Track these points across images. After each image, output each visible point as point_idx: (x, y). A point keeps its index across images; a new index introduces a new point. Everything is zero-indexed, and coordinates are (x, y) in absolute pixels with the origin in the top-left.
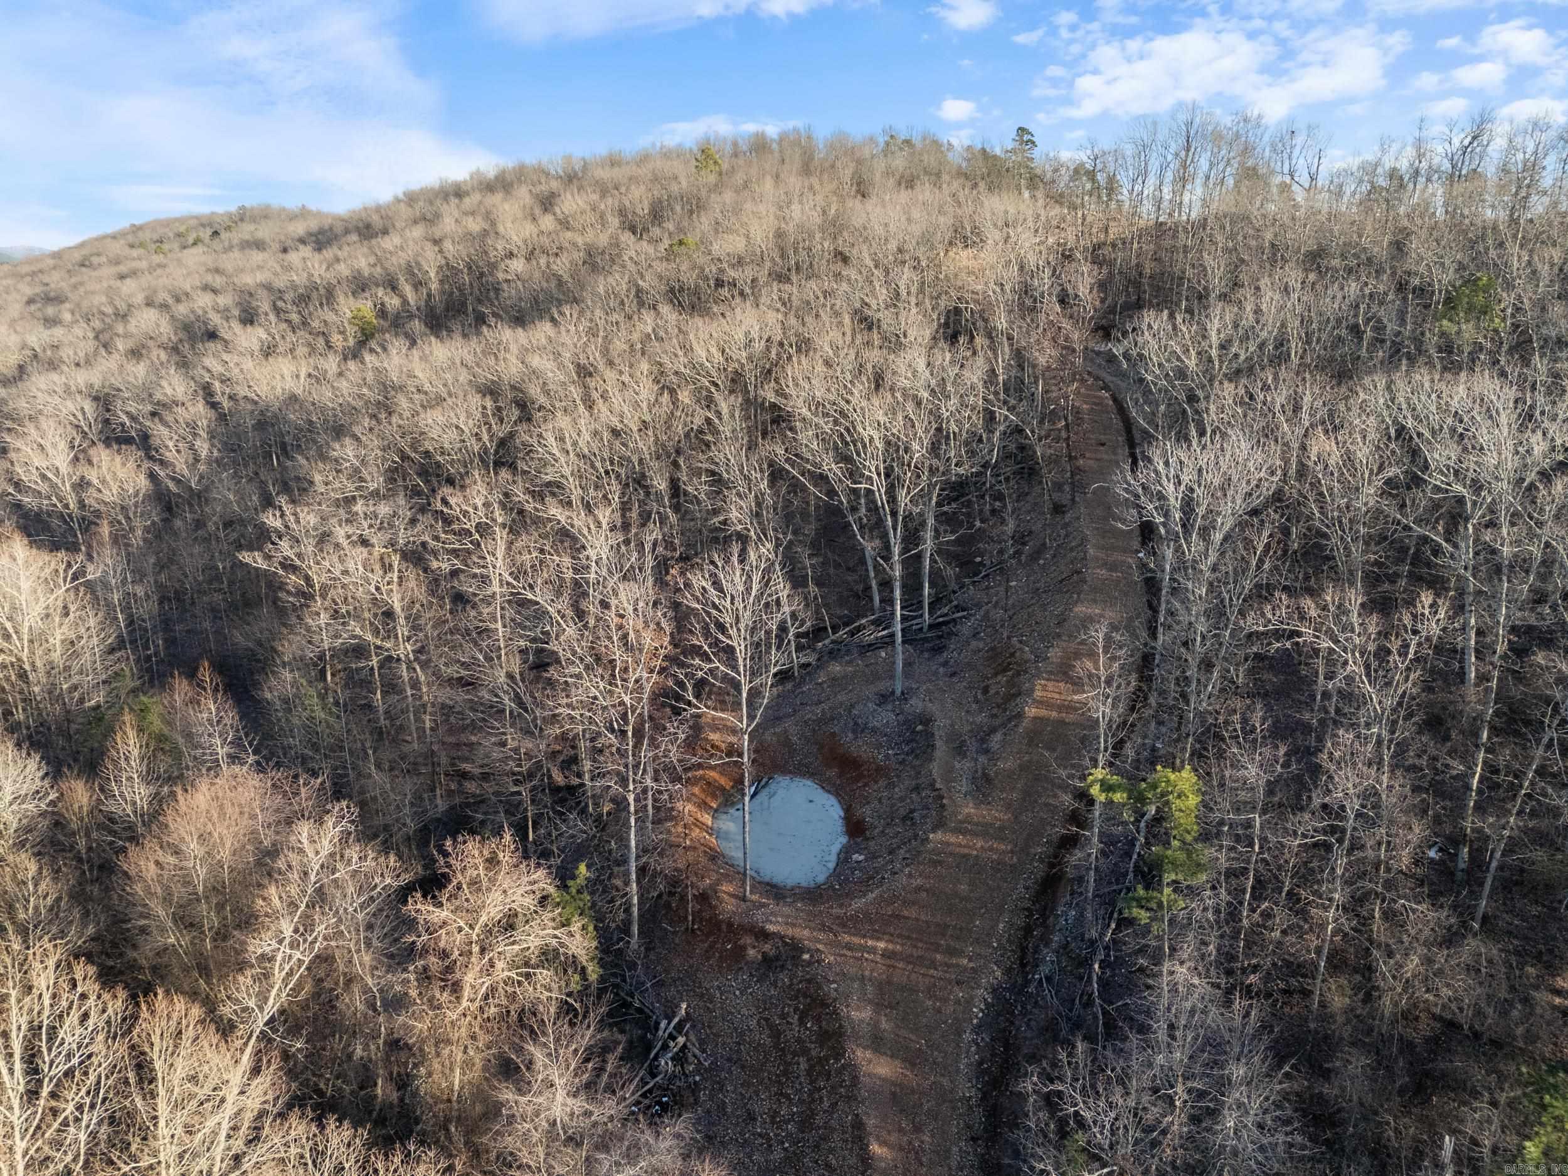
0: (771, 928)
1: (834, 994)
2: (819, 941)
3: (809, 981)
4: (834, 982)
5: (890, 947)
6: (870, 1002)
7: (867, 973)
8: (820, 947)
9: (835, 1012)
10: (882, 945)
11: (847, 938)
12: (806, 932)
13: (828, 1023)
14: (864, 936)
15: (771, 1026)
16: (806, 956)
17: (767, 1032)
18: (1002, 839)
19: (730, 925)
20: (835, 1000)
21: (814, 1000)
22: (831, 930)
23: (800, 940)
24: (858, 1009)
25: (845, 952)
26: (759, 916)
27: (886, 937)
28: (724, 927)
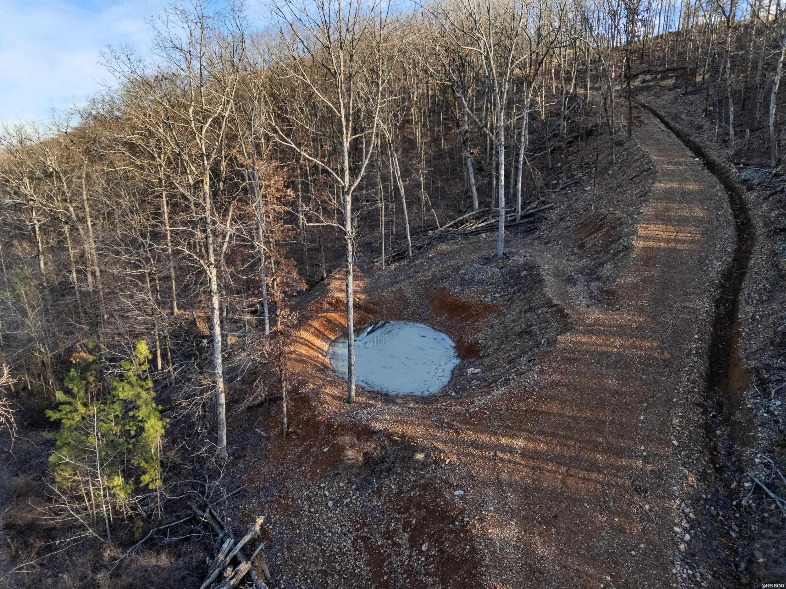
0: (377, 426)
1: (460, 504)
2: (437, 439)
3: (424, 487)
4: (459, 487)
5: (531, 445)
6: (513, 514)
7: (504, 476)
8: (439, 445)
9: (463, 528)
10: (519, 443)
11: (472, 435)
12: (420, 430)
13: (453, 544)
14: (495, 433)
15: (370, 549)
16: (420, 456)
17: (365, 557)
18: (645, 337)
19: (329, 426)
20: (462, 511)
21: (431, 512)
22: (451, 427)
23: (412, 438)
24: (498, 525)
25: (471, 450)
26: (363, 416)
27: (525, 434)
28: (323, 429)
